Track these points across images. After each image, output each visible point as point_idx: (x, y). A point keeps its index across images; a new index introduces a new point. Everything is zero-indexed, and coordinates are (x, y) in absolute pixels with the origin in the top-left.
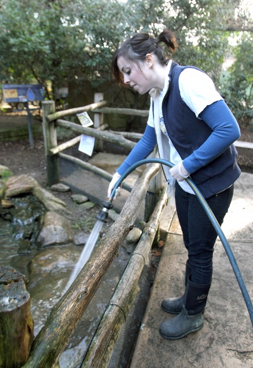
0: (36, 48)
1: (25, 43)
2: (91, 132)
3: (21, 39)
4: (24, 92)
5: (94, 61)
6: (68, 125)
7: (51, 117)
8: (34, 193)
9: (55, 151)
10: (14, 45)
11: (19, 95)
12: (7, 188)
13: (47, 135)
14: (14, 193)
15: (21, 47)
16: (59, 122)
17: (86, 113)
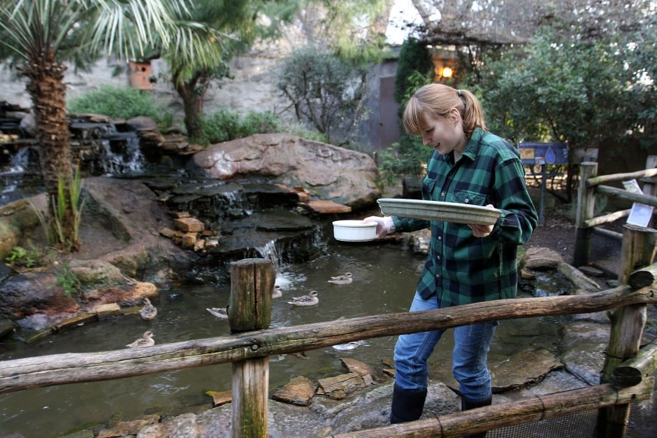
0: (570, 98)
1: (555, 93)
2: (650, 200)
3: (551, 88)
4: (542, 152)
5: (652, 111)
6: (616, 192)
7: (592, 181)
8: (558, 269)
9: (591, 223)
10: (541, 95)
11: (536, 156)
12: (528, 258)
13: (582, 203)
14: (536, 264)
15: (550, 97)
16: (601, 188)
17: (635, 180)
